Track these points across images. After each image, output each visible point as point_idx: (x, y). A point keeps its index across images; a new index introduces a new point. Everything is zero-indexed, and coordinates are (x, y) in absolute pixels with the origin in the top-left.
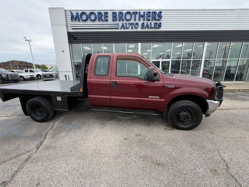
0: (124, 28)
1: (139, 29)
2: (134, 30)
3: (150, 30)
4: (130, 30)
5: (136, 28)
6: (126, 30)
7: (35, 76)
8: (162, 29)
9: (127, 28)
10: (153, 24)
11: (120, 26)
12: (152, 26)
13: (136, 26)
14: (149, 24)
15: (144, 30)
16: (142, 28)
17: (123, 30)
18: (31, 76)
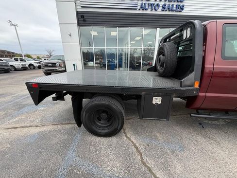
0: (143, 10)
1: (159, 12)
2: (154, 12)
3: (170, 13)
4: (149, 12)
5: (156, 10)
6: (145, 12)
7: (27, 66)
8: (184, 13)
9: (146, 10)
10: (175, 6)
11: (139, 7)
12: (174, 9)
13: (157, 8)
14: (171, 6)
15: (164, 13)
16: (162, 10)
17: (141, 12)
18: (22, 65)
